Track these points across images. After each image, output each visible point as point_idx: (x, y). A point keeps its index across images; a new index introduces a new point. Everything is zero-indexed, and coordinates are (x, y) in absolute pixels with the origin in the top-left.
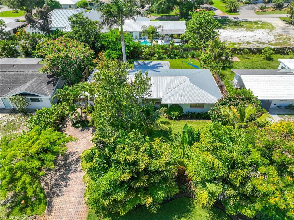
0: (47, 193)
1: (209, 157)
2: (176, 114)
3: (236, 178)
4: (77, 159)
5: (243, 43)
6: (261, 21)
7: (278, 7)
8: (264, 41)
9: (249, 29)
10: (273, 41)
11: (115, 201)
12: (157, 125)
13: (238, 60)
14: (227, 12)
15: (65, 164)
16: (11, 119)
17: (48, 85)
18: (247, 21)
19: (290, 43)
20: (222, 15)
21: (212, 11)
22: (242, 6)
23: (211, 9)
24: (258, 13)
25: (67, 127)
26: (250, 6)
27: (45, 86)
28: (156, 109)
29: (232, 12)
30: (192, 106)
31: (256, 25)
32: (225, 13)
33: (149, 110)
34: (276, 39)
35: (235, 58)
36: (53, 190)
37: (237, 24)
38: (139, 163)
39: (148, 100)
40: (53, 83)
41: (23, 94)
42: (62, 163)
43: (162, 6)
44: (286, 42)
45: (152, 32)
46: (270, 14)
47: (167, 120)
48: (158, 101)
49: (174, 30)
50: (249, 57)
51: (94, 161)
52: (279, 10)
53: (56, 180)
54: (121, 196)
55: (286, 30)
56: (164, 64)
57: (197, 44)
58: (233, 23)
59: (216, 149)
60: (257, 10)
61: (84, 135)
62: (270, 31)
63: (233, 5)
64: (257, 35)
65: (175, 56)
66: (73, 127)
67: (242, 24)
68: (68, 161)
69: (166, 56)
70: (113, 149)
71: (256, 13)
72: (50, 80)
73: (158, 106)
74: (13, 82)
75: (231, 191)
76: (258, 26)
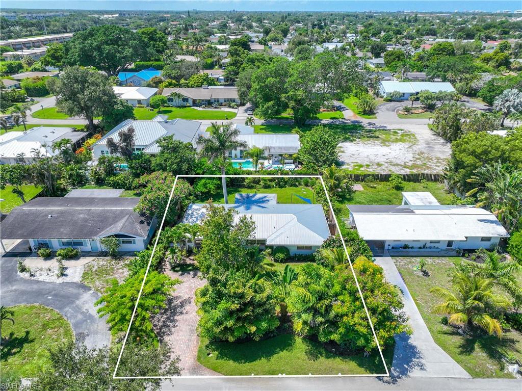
0: (157, 332)
1: (302, 291)
2: (282, 256)
3: (322, 306)
4: (181, 303)
5: (373, 165)
6: (402, 130)
7: (429, 108)
8: (399, 162)
9: (385, 142)
10: (411, 162)
11: (226, 328)
12: (261, 267)
13: (362, 189)
14: (360, 113)
15: (170, 307)
16: (101, 263)
17: (142, 225)
18: (384, 130)
19: (431, 165)
20: (353, 119)
21: (341, 111)
22: (381, 105)
23: (339, 109)
24: (401, 116)
25: (165, 271)
26: (393, 104)
27: (138, 226)
28: (261, 250)
29: (367, 114)
30: (299, 247)
31: (394, 136)
32: (357, 116)
33: (254, 252)
34: (415, 159)
35: (358, 187)
36: (162, 330)
37: (371, 134)
38: (245, 296)
39: (253, 242)
40: (147, 223)
41: (117, 236)
42: (167, 307)
43: (270, 111)
44: (425, 164)
45: (256, 154)
46: (418, 118)
47: (273, 262)
48: (262, 242)
49: (285, 148)
50: (375, 185)
51: (208, 296)
52: (429, 112)
53: (164, 322)
54: (230, 323)
55: (431, 145)
56: (270, 197)
57: (311, 170)
58: (367, 132)
59: (307, 284)
60: (401, 112)
61: (185, 280)
62: (410, 147)
63: (367, 105)
64: (393, 152)
65: (285, 185)
66: (172, 271)
67: (377, 134)
68: (172, 305)
69: (273, 184)
70: (225, 285)
71: (398, 116)
72: (143, 218)
73: (263, 247)
74: (102, 222)
75: (320, 319)
76: (397, 139)
